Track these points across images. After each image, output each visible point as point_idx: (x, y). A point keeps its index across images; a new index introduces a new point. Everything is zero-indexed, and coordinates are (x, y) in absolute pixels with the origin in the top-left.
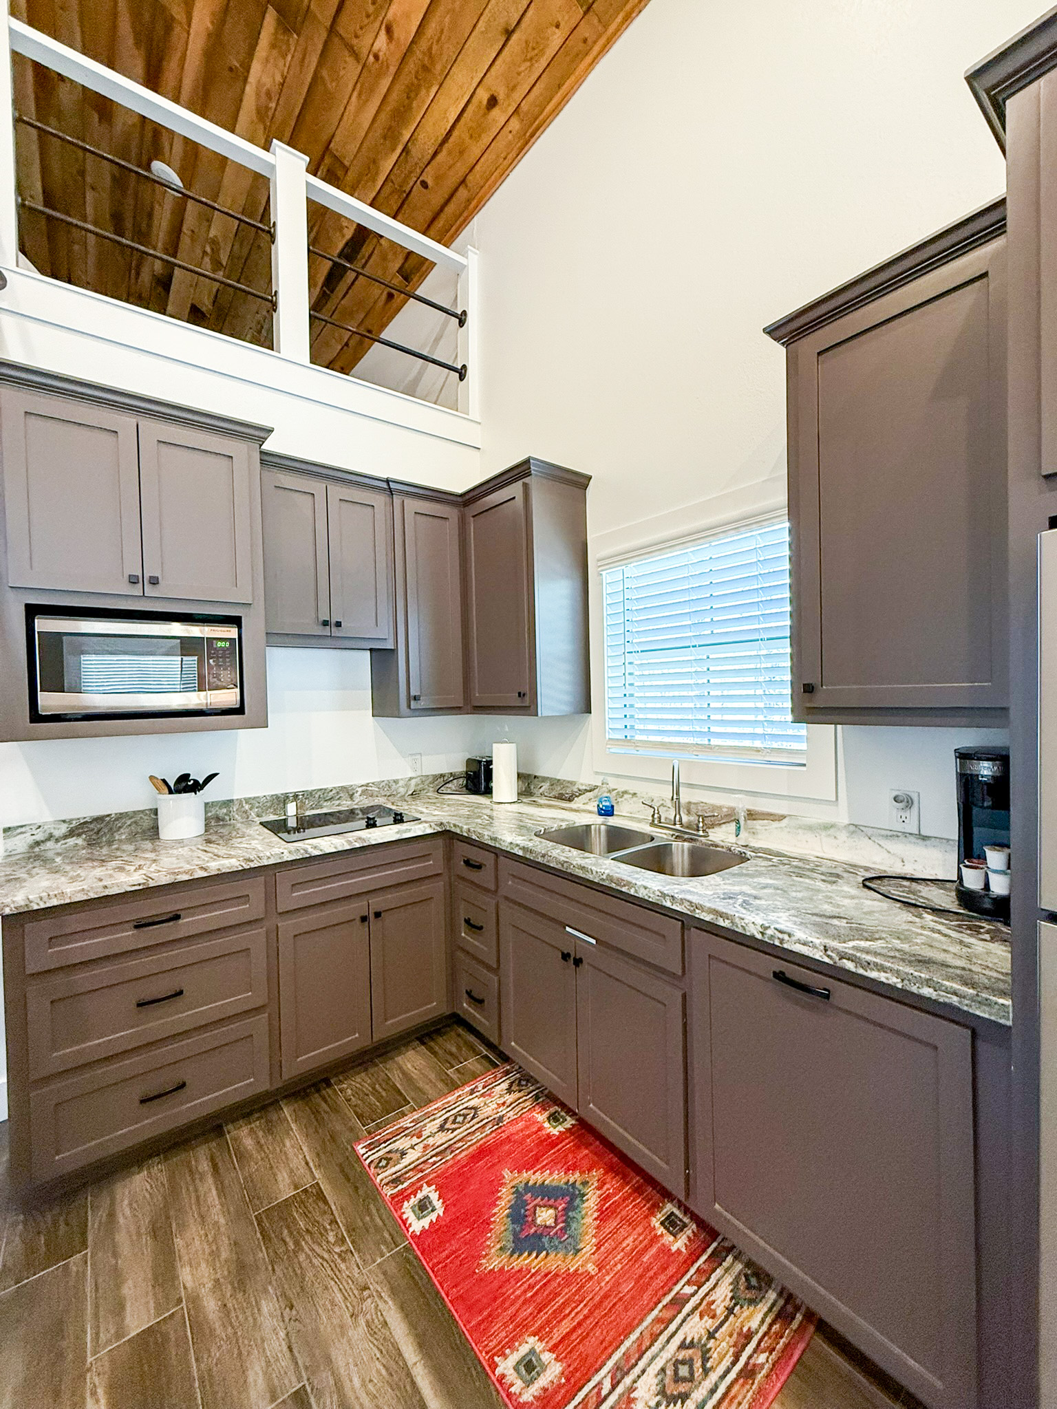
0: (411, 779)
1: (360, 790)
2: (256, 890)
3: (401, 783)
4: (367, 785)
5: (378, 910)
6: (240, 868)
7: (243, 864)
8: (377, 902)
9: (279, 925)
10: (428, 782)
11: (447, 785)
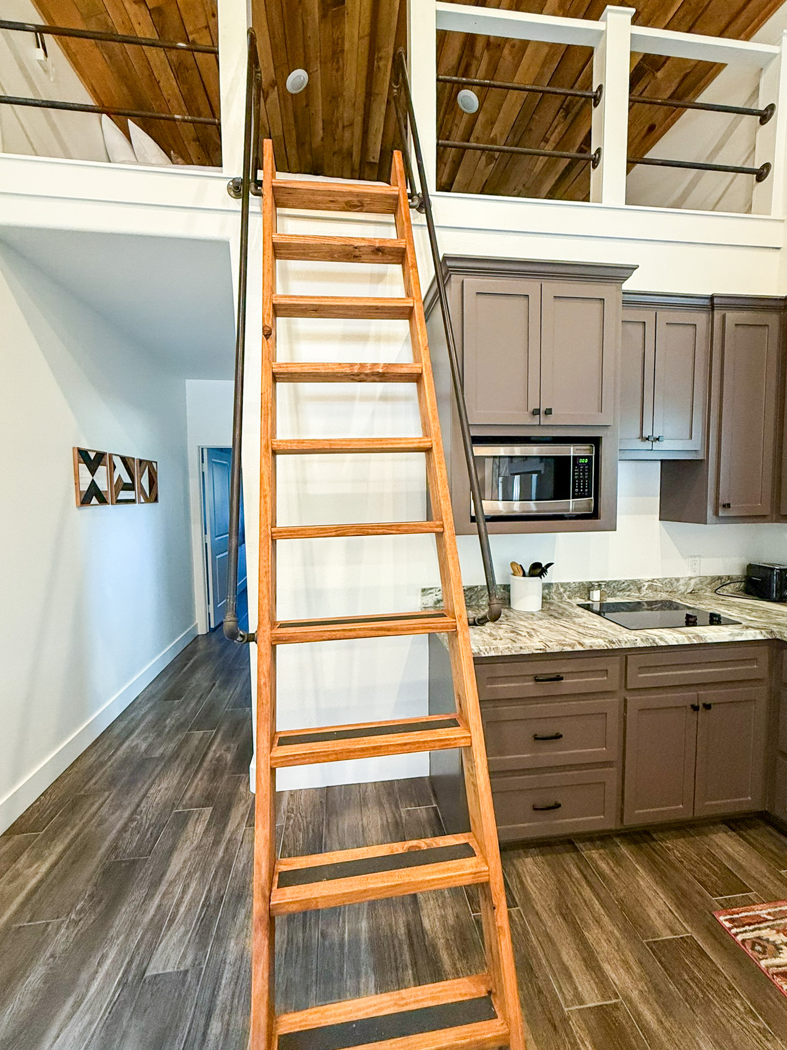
0: (691, 578)
1: (646, 584)
2: (614, 667)
3: (682, 582)
4: (653, 581)
5: (708, 703)
6: (606, 648)
7: (608, 644)
8: (708, 695)
9: (628, 698)
10: (705, 583)
11: (724, 587)
